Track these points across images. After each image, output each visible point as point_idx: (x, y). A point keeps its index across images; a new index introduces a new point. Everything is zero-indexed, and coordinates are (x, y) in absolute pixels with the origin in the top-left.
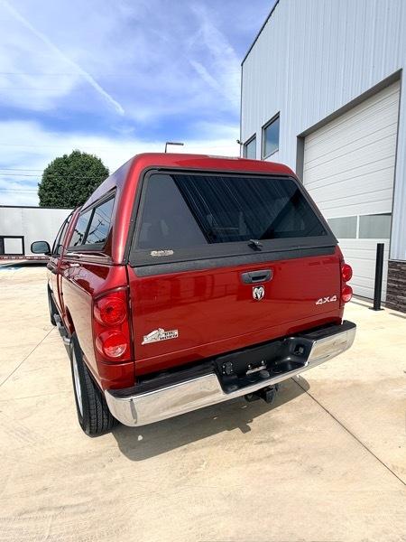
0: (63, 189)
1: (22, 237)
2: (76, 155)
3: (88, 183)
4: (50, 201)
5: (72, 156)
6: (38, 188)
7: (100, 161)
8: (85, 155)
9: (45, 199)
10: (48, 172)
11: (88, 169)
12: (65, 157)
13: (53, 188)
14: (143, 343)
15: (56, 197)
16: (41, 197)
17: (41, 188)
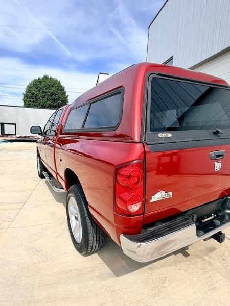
0: (38, 97)
1: (15, 124)
2: (46, 78)
3: (53, 95)
4: (29, 104)
5: (43, 78)
6: (23, 96)
7: (59, 82)
8: (51, 78)
9: (27, 103)
10: (29, 87)
11: (52, 86)
12: (39, 78)
13: (31, 97)
14: (151, 201)
15: (34, 102)
16: (24, 102)
17: (25, 96)
